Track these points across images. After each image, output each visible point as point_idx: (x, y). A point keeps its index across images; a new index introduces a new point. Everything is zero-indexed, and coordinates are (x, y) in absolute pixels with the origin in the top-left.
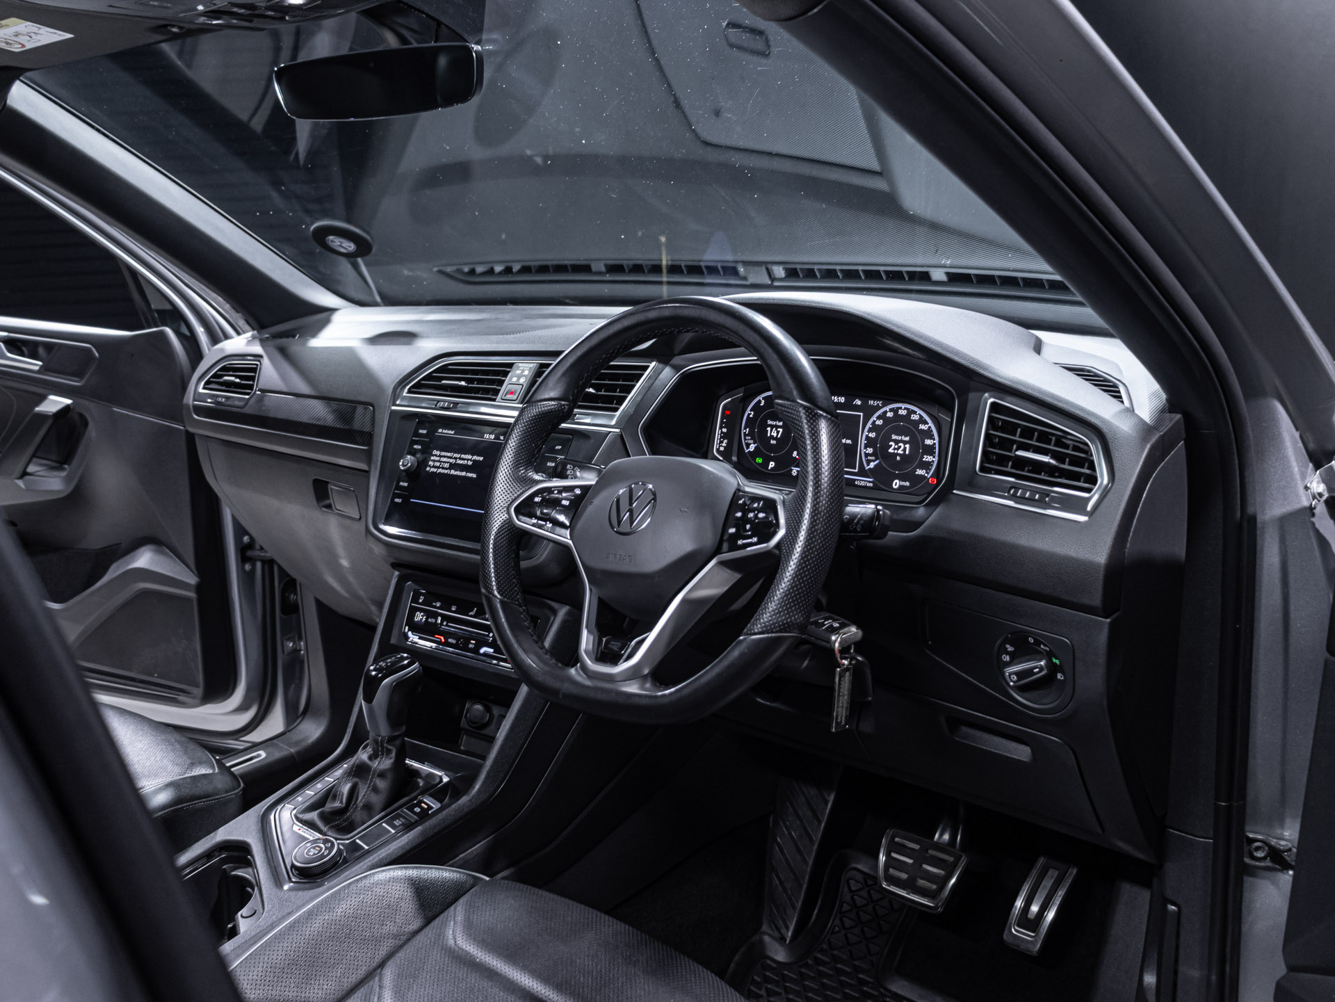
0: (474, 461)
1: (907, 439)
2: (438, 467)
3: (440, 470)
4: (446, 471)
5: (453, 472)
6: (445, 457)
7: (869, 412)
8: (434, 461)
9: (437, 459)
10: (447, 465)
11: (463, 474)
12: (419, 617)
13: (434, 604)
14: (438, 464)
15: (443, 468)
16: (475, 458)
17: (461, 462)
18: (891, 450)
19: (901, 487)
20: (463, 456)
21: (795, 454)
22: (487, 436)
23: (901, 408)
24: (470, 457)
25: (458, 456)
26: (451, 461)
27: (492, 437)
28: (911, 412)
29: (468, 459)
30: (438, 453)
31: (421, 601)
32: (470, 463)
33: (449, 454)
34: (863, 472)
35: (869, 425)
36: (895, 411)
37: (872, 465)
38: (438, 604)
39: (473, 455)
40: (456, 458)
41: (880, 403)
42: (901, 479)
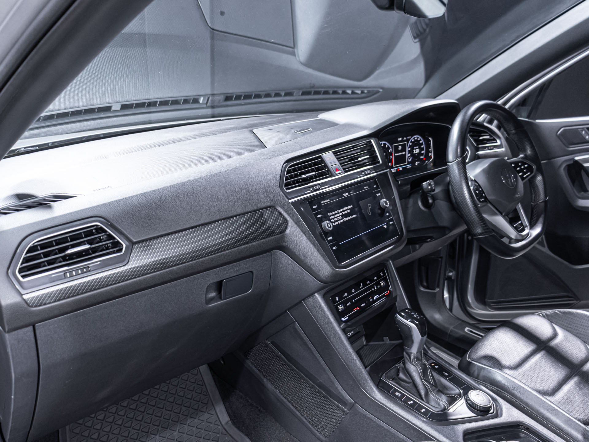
0: (349, 209)
1: (417, 147)
2: (337, 221)
3: (340, 222)
4: (342, 221)
5: (346, 219)
6: (336, 214)
7: (408, 140)
8: (333, 219)
9: (333, 217)
10: (340, 218)
11: (350, 217)
12: (341, 308)
13: (344, 296)
14: (336, 219)
15: (340, 220)
16: (349, 207)
17: (345, 212)
18: (414, 153)
19: (418, 164)
20: (343, 209)
21: (390, 164)
22: (344, 195)
23: (415, 137)
24: (346, 208)
25: (341, 210)
26: (340, 214)
27: (347, 194)
28: (418, 138)
29: (347, 209)
30: (331, 214)
31: (337, 300)
32: (349, 211)
33: (336, 212)
34: (409, 163)
35: (408, 146)
36: (414, 139)
37: (410, 160)
38: (346, 295)
39: (347, 207)
40: (341, 212)
41: (410, 137)
42: (418, 161)
